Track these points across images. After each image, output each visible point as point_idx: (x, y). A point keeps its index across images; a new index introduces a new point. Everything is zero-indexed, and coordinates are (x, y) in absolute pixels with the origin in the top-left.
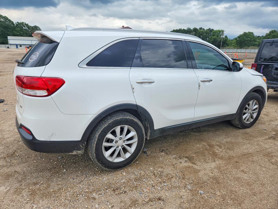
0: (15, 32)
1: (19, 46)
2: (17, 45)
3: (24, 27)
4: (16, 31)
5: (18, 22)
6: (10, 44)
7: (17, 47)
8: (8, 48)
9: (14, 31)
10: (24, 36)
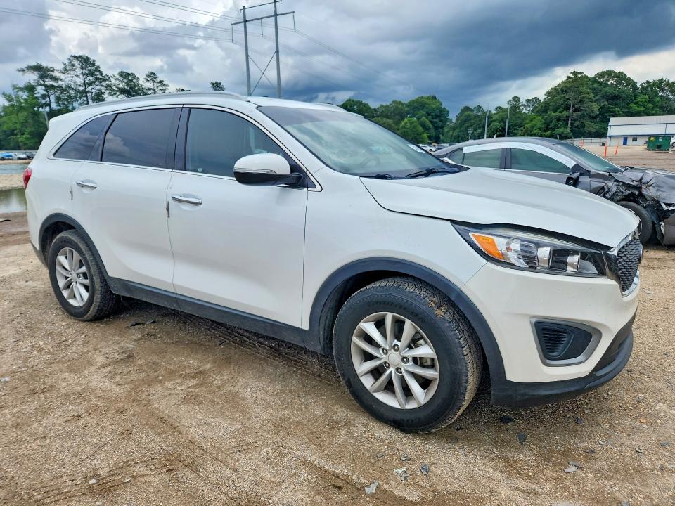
0: (634, 106)
1: (630, 141)
2: (625, 139)
3: (663, 91)
4: (636, 103)
5: (648, 82)
6: (611, 137)
7: (625, 143)
8: (604, 144)
9: (632, 105)
10: (653, 115)
